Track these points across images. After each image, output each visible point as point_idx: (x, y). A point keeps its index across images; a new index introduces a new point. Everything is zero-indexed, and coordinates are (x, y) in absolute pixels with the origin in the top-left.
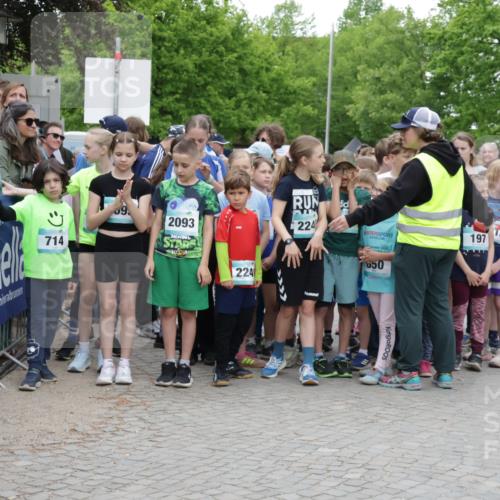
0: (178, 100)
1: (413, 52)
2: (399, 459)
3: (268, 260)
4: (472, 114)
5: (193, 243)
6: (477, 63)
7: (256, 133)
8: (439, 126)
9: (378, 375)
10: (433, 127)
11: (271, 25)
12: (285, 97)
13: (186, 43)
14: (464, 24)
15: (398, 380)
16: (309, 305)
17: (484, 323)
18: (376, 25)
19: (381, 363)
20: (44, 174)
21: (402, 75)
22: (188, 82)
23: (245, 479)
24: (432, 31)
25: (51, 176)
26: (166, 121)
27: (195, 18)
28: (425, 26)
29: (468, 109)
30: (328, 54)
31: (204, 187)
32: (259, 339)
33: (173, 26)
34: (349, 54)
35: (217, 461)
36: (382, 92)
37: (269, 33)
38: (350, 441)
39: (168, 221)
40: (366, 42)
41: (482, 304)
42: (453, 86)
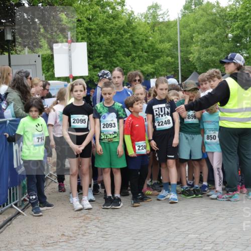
0: (102, 60)
1: (221, 24)
2: (231, 238)
5: (116, 135)
11: (146, 17)
12: (157, 54)
13: (103, 30)
14: (247, 8)
15: (227, 196)
18: (201, 12)
21: (216, 37)
22: (106, 50)
24: (230, 12)
26: (96, 71)
27: (107, 17)
28: (226, 10)
30: (177, 29)
31: (117, 105)
33: (96, 22)
34: (188, 28)
35: (137, 245)
36: (207, 47)
37: (146, 21)
39: (102, 126)
40: (196, 21)
42: (244, 40)
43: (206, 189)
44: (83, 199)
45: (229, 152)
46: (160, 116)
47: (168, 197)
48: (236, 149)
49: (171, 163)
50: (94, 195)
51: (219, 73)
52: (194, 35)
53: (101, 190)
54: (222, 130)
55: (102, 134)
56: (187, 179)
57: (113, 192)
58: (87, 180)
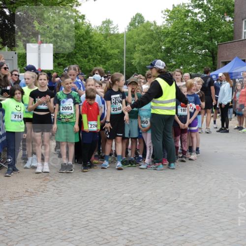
0: (65, 60)
1: (157, 38)
2: (155, 197)
3: (102, 121)
4: (180, 62)
5: (72, 116)
6: (182, 43)
7: (93, 71)
8: (165, 67)
9: (146, 165)
10: (163, 68)
11: (101, 29)
12: (108, 57)
14: (176, 27)
16: (119, 139)
17: (186, 144)
18: (142, 29)
19: (147, 160)
20: (15, 91)
21: (153, 48)
23: (96, 207)
24: (164, 30)
25: (17, 92)
26: (60, 68)
28: (161, 29)
29: (179, 59)
30: (124, 40)
31: (74, 93)
32: (99, 153)
34: (132, 40)
35: (84, 201)
36: (145, 55)
37: (100, 32)
38: (136, 191)
39: (61, 108)
40: (139, 35)
41: (186, 136)
42: (173, 52)
55: (61, 115)
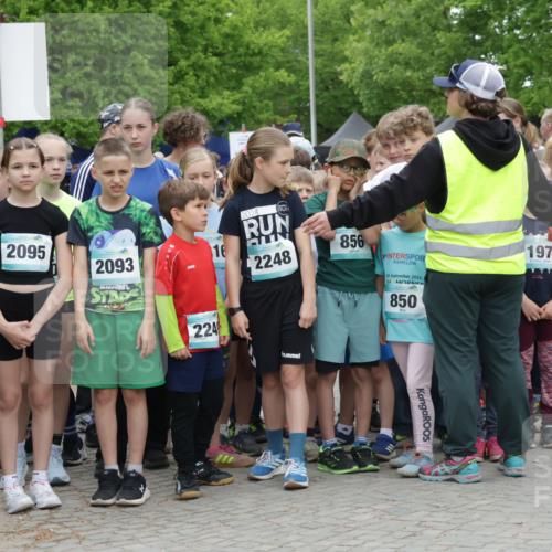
4: (523, 66)
5: (134, 293)
12: (247, 59)
21: (417, 14)
36: (389, 43)
39: (94, 267)
41: (549, 350)
42: (493, 25)
43: (390, 448)
44: (35, 478)
45: (452, 341)
46: (263, 239)
47: (281, 470)
48: (472, 333)
49: (293, 374)
50: (66, 465)
51: (427, 118)
52: (353, 8)
53: (87, 453)
54: (434, 280)
55: (93, 291)
56: (336, 419)
57: (122, 458)
58: (46, 425)
